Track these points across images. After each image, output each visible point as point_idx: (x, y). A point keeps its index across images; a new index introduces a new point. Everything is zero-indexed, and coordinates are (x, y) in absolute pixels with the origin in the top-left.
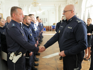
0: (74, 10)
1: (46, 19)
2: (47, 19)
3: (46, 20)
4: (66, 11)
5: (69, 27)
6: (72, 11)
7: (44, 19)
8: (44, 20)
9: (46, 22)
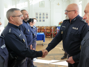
0: (78, 10)
1: (45, 14)
2: (47, 15)
3: (45, 16)
4: (69, 11)
5: (74, 28)
6: (75, 11)
7: (42, 14)
8: (42, 16)
9: (45, 19)
